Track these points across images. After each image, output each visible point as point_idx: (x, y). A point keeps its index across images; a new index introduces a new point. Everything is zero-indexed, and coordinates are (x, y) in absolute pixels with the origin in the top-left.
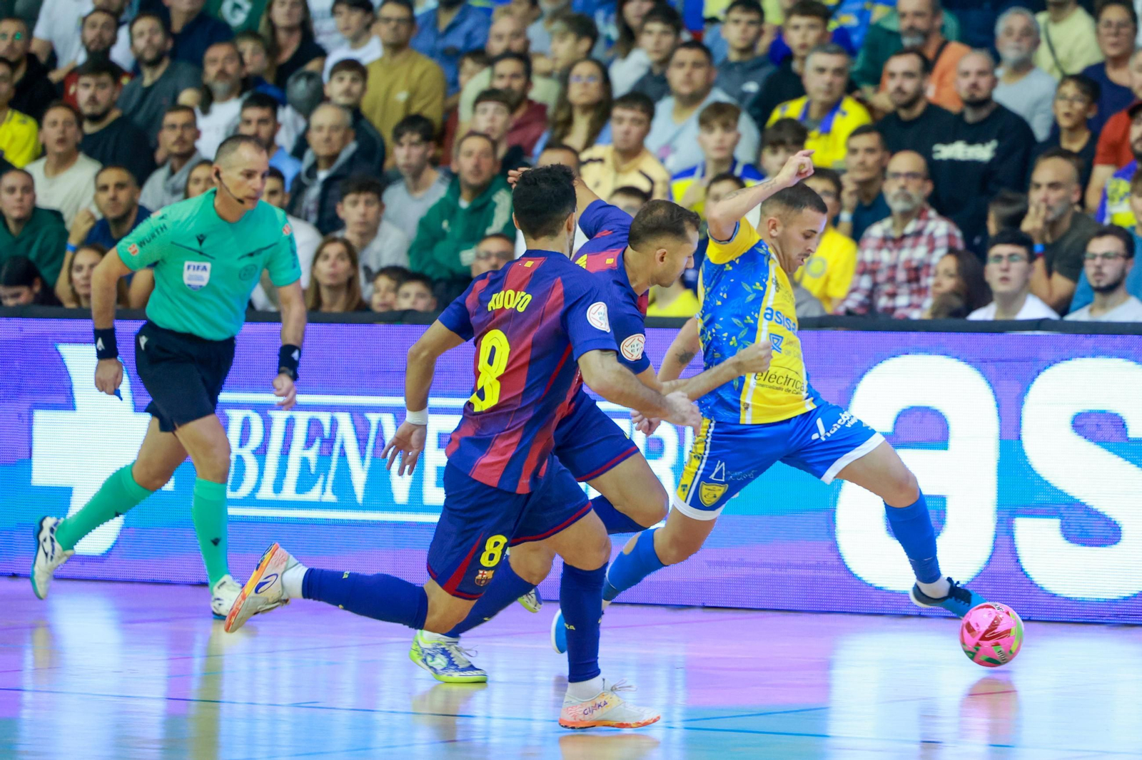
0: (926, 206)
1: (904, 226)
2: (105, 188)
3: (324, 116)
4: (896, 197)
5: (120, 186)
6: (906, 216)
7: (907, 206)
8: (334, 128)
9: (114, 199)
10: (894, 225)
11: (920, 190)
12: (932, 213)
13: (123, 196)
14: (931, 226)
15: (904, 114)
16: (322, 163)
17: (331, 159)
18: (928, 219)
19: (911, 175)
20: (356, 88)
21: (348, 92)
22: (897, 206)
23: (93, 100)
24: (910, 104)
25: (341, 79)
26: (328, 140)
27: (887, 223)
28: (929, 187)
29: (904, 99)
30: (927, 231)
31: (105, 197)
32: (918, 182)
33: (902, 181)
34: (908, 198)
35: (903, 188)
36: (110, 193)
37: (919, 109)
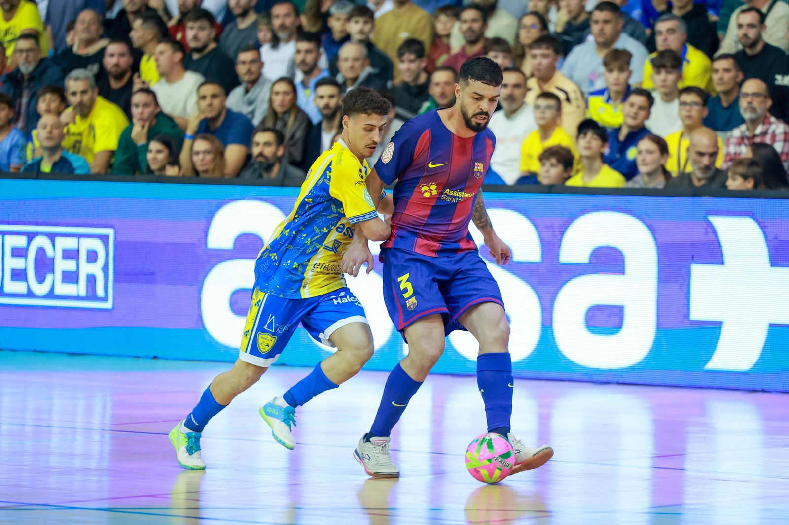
0: (768, 115)
1: (755, 129)
2: (204, 97)
3: (348, 51)
4: (745, 109)
5: (214, 96)
6: (754, 122)
7: (754, 116)
8: (356, 59)
9: (210, 105)
10: (748, 129)
11: (762, 105)
12: (773, 119)
13: (217, 102)
14: (773, 127)
15: (749, 52)
16: (349, 83)
17: (354, 80)
18: (770, 123)
19: (756, 95)
20: (367, 28)
21: (361, 32)
22: (747, 116)
23: (196, 38)
24: (753, 45)
25: (357, 22)
26: (352, 68)
27: (743, 127)
28: (769, 103)
29: (749, 42)
30: (770, 131)
31: (204, 104)
32: (761, 99)
33: (749, 99)
34: (753, 110)
35: (750, 103)
36: (208, 101)
37: (759, 47)
